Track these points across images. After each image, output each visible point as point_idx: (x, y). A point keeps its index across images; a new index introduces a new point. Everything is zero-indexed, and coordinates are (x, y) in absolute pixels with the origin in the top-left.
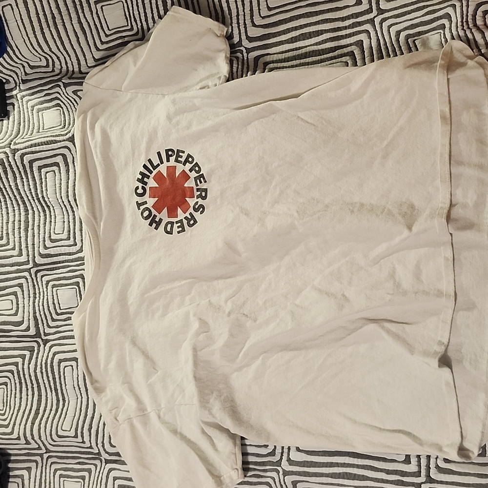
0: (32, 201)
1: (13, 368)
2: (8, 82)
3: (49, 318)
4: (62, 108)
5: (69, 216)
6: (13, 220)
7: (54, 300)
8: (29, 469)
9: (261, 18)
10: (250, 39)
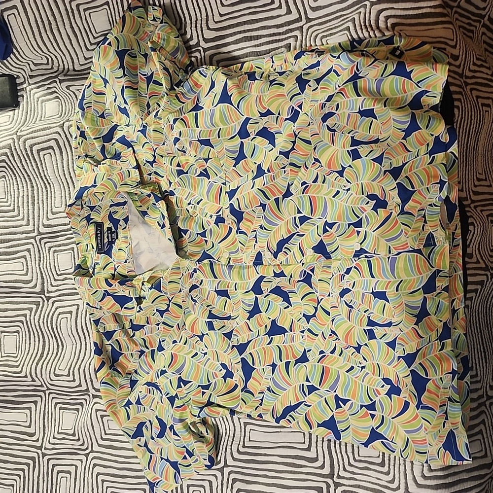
0: (36, 179)
1: (23, 318)
2: (18, 77)
3: (52, 278)
4: (61, 100)
5: (65, 191)
6: (22, 194)
7: (55, 263)
8: (35, 403)
9: (214, 23)
10: (206, 41)
